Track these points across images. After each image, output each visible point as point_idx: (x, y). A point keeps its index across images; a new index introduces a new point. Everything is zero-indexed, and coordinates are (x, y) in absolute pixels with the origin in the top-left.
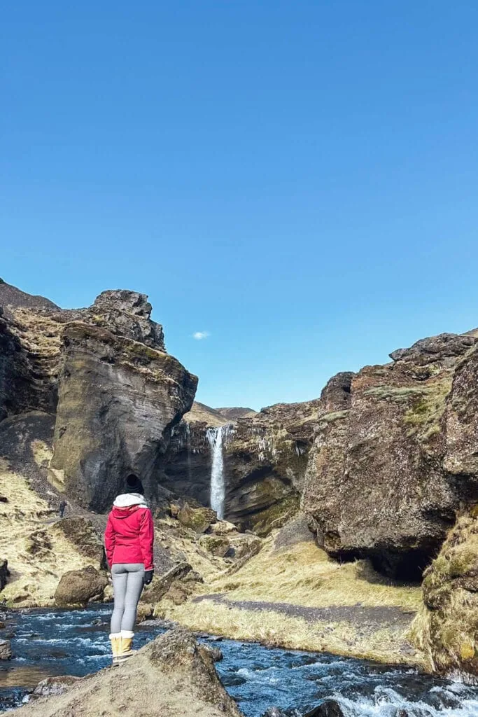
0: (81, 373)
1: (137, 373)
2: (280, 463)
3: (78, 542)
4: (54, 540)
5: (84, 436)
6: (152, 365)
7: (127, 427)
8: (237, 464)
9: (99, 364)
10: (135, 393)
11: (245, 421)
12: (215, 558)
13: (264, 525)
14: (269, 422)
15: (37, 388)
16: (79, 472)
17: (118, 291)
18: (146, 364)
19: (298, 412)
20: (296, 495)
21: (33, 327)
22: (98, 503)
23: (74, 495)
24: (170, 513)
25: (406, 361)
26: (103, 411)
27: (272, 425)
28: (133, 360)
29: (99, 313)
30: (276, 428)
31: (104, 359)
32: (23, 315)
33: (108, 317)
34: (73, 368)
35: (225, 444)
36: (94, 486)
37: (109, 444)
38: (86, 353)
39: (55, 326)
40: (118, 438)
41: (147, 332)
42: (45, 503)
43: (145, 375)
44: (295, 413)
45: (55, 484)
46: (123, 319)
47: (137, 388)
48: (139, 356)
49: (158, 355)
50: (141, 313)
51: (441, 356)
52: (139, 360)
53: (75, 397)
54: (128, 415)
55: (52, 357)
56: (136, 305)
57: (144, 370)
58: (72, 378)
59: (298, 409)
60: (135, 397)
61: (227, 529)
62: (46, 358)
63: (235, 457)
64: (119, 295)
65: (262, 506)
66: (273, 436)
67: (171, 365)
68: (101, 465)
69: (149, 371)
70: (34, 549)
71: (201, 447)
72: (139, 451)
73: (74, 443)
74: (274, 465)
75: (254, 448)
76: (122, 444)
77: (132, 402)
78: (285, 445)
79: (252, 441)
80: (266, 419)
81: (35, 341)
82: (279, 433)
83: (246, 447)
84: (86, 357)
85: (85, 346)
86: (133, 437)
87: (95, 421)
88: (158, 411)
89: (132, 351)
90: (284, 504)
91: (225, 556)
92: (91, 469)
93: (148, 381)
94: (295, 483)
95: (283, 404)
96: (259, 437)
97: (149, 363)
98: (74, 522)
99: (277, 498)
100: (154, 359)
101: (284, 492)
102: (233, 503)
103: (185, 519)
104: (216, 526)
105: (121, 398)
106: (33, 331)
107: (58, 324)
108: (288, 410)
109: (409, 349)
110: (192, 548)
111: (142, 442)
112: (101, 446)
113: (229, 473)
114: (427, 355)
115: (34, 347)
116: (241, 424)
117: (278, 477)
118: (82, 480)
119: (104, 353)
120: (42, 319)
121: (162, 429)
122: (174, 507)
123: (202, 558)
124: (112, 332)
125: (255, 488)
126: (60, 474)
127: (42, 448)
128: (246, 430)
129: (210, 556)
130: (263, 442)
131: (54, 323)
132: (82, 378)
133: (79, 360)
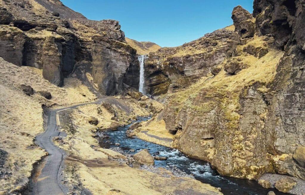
0: (100, 53)
1: (117, 52)
2: (164, 70)
3: (108, 110)
4: (102, 109)
5: (103, 73)
6: (122, 48)
7: (115, 69)
8: (149, 69)
9: (105, 49)
10: (117, 59)
11: (152, 54)
12: (142, 108)
13: (158, 90)
14: (161, 54)
15: (84, 52)
16: (102, 84)
17: (109, 21)
18: (120, 48)
19: (172, 51)
20: (169, 81)
21: (79, 29)
22: (108, 93)
23: (101, 91)
24: (128, 94)
25: (210, 38)
26: (108, 65)
27: (162, 56)
28: (116, 48)
29: (104, 31)
30: (163, 57)
31: (107, 48)
32: (75, 24)
33: (107, 32)
34: (98, 51)
35: (145, 62)
36: (106, 88)
37: (110, 76)
38: (101, 46)
39: (87, 29)
40: (112, 73)
41: (120, 36)
42: (95, 95)
43: (120, 52)
44: (170, 52)
45: (95, 88)
46: (111, 33)
47: (118, 57)
48: (118, 46)
49: (124, 45)
50: (117, 29)
51: (222, 38)
52: (118, 47)
53: (99, 61)
54: (115, 66)
55: (87, 42)
56: (116, 26)
57: (119, 50)
58: (97, 54)
59: (172, 50)
60: (117, 60)
61: (146, 98)
62: (85, 42)
63: (148, 67)
64: (110, 22)
65: (158, 83)
66: (162, 60)
67: (128, 48)
68: (108, 82)
69: (121, 51)
70: (99, 113)
71: (136, 63)
72: (119, 77)
73: (100, 75)
74: (162, 70)
75: (155, 64)
76: (114, 75)
77: (116, 62)
78: (166, 64)
79: (154, 61)
80: (160, 53)
81: (81, 35)
82: (164, 59)
83: (152, 63)
84: (101, 47)
85: (101, 44)
86: (117, 73)
87: (105, 68)
88: (124, 64)
89: (115, 44)
90: (165, 83)
91: (145, 108)
92: (105, 83)
93: (121, 54)
94: (169, 77)
95: (166, 48)
96: (157, 60)
97: (121, 48)
98: (107, 105)
99: (163, 81)
100: (123, 46)
101: (166, 79)
102: (147, 82)
103: (133, 96)
104: (142, 98)
105: (113, 60)
106: (79, 30)
107: (88, 28)
108: (168, 51)
109: (211, 33)
110: (135, 106)
111: (120, 74)
112: (108, 76)
113: (146, 72)
114: (217, 37)
115: (81, 37)
116: (151, 55)
117: (163, 74)
118: (103, 87)
119: (107, 46)
120: (82, 26)
121: (126, 70)
122: (130, 92)
123: (139, 109)
124: (109, 38)
125: (155, 77)
126: (96, 85)
127: (89, 76)
128: (152, 57)
129: (141, 108)
130: (158, 62)
131: (86, 27)
132: (100, 54)
133: (99, 48)
